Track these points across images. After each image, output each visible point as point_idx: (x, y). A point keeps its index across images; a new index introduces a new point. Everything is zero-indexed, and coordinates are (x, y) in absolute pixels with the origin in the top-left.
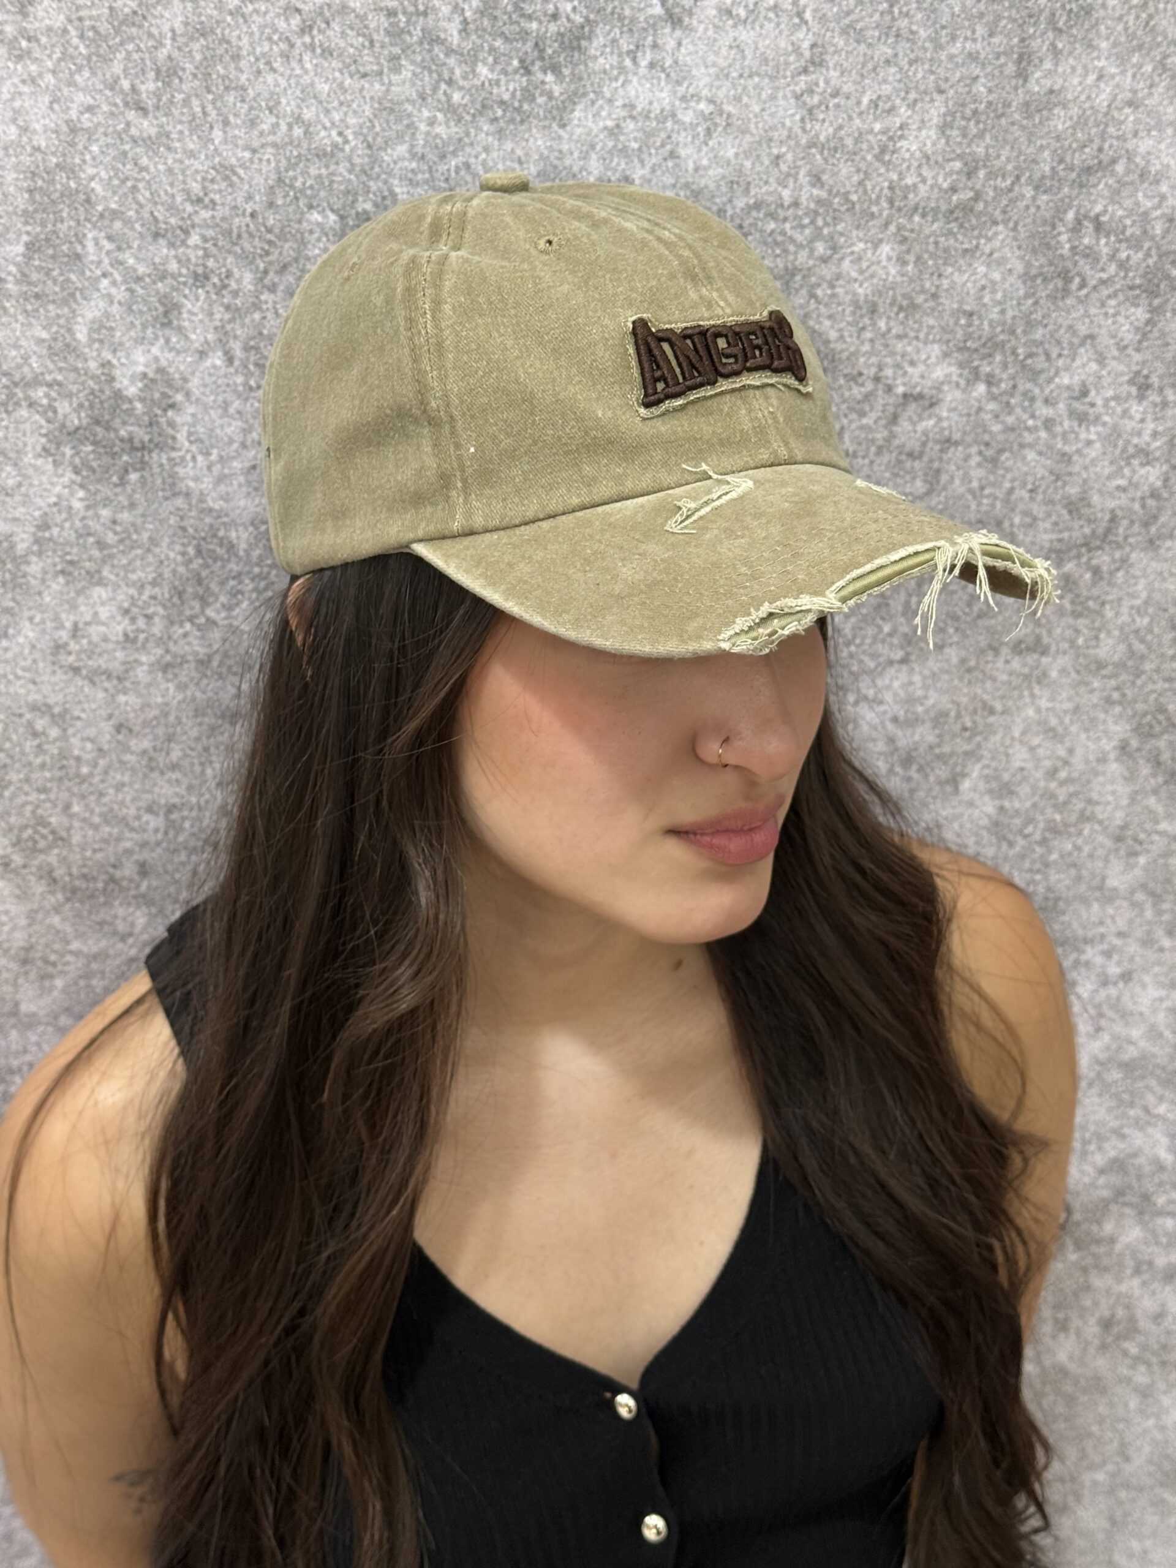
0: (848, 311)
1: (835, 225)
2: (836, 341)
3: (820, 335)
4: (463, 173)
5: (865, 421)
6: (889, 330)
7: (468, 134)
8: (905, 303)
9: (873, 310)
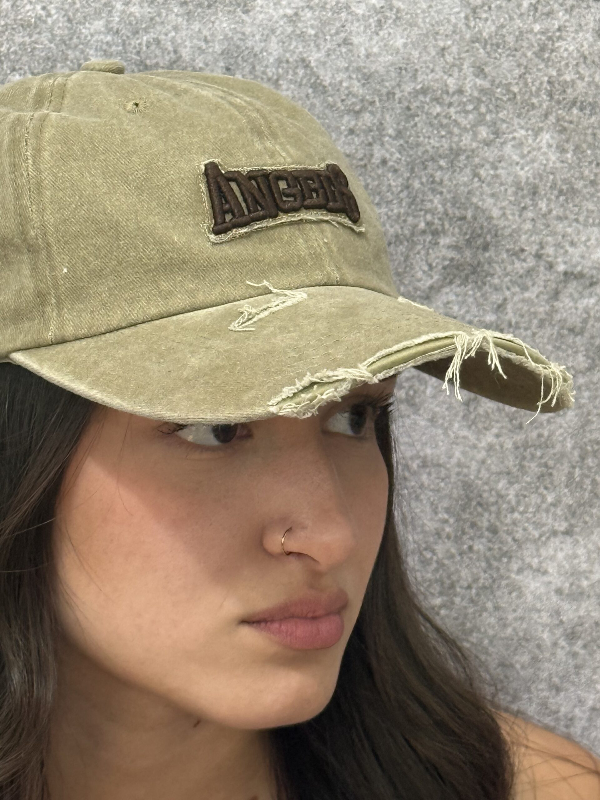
0: (510, 192)
1: (498, 113)
2: (499, 218)
3: (483, 211)
4: (153, 47)
5: (527, 295)
6: (550, 211)
7: (159, 15)
8: (564, 187)
9: (534, 192)
